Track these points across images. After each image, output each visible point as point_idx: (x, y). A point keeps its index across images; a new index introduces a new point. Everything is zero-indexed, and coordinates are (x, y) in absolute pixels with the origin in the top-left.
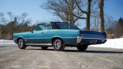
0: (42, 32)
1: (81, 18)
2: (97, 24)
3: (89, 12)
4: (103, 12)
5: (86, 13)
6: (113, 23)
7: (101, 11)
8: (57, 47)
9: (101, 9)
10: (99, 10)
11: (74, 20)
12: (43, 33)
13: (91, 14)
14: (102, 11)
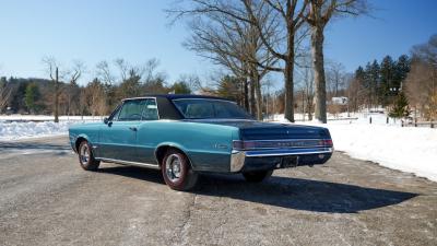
0: (132, 126)
1: (273, 69)
2: (309, 81)
3: (292, 55)
4: (322, 55)
5: (283, 57)
6: (343, 79)
7: (316, 53)
8: (174, 176)
9: (317, 49)
10: (313, 51)
11: (260, 73)
12: (135, 129)
13: (296, 61)
14: (319, 55)
